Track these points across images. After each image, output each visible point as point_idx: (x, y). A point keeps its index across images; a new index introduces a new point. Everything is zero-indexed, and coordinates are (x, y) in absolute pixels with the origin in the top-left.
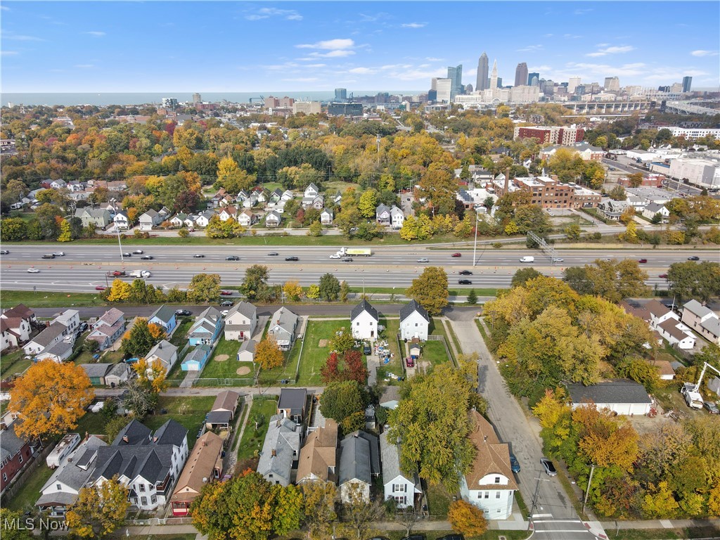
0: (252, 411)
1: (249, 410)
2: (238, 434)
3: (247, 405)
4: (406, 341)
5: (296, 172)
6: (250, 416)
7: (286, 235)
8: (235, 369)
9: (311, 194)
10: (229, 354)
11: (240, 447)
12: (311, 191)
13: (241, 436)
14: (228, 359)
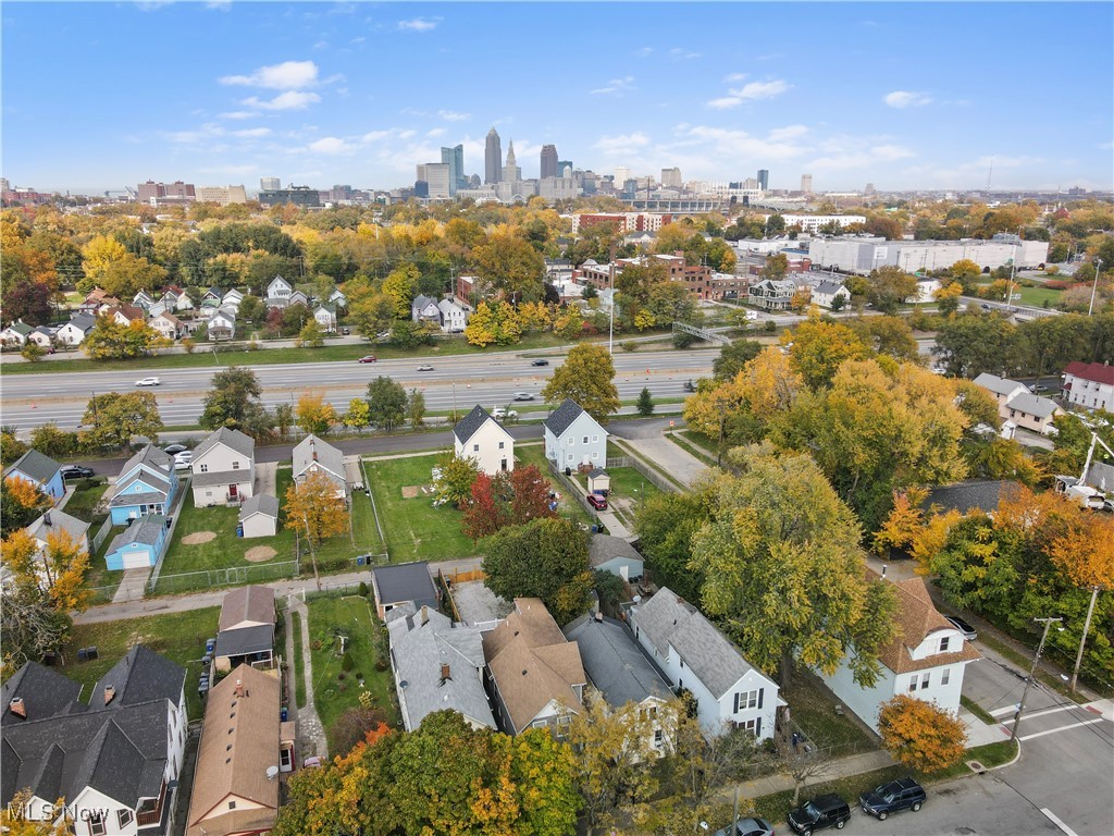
0: (313, 623)
1: (304, 623)
2: (300, 670)
3: (295, 614)
4: (568, 472)
5: (242, 262)
6: (312, 634)
7: (254, 349)
8: (242, 553)
9: (280, 293)
10: (215, 529)
11: (316, 695)
12: (279, 288)
13: (308, 672)
14: (217, 538)
